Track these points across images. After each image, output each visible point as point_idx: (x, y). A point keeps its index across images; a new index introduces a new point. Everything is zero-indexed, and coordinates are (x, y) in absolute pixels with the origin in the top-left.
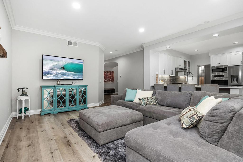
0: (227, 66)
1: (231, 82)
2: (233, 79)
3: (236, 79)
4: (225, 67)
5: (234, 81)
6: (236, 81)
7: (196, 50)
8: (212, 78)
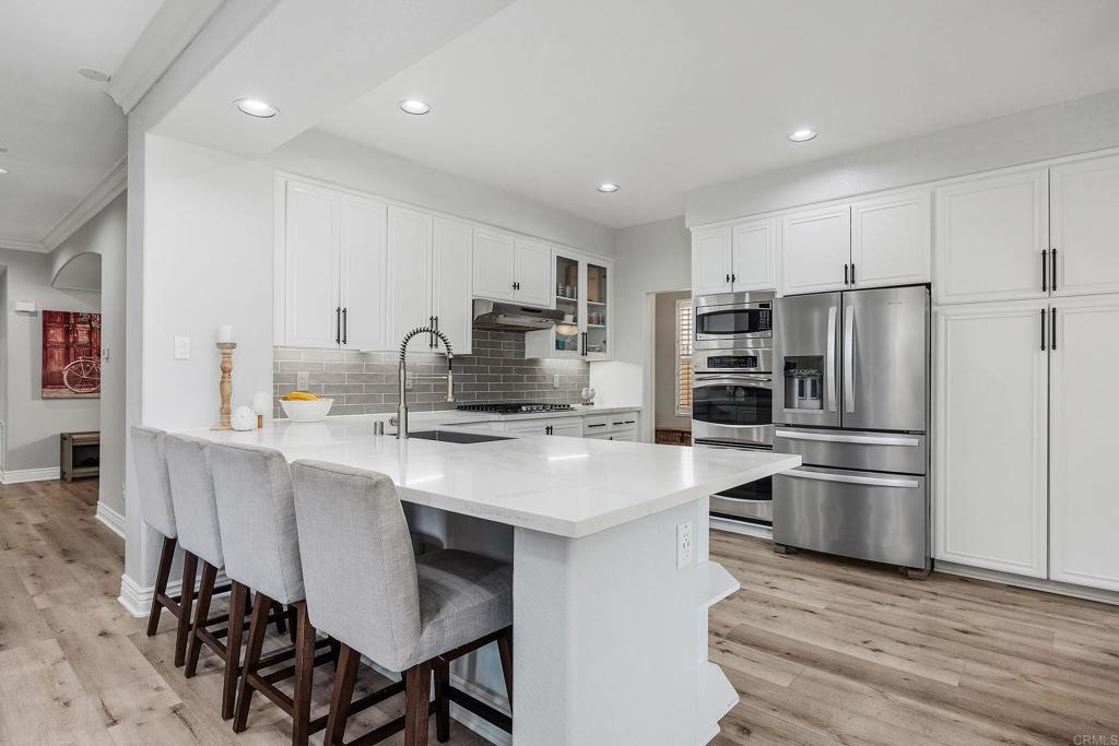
0: (773, 293)
1: (788, 404)
2: (796, 381)
3: (814, 383)
4: (765, 300)
5: (802, 394)
6: (814, 395)
7: (608, 187)
8: (697, 373)
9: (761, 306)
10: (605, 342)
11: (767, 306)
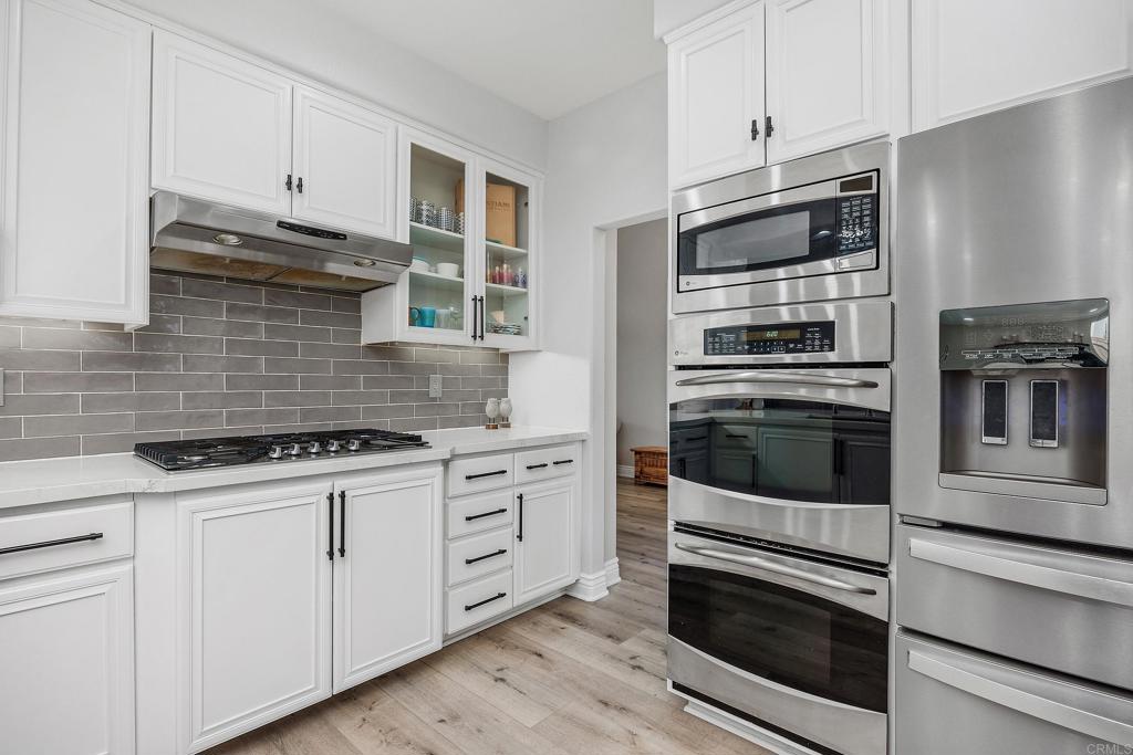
4: (857, 168)
8: (681, 368)
9: (844, 186)
10: (526, 318)
11: (865, 183)
